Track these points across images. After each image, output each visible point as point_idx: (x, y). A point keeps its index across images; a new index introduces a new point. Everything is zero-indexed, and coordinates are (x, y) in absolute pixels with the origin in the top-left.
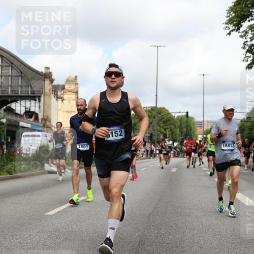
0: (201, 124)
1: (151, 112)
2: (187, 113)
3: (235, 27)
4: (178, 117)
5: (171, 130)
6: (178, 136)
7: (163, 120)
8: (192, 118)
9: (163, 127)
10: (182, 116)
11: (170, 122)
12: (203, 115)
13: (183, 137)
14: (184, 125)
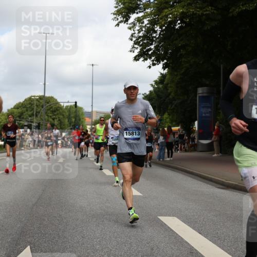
0: (90, 114)
1: (39, 101)
2: (76, 103)
3: (123, 18)
4: (67, 106)
5: (59, 120)
6: (66, 126)
7: (51, 109)
8: (81, 108)
9: (51, 117)
10: (71, 106)
11: (58, 112)
12: (92, 106)
13: (71, 127)
14: (72, 115)
